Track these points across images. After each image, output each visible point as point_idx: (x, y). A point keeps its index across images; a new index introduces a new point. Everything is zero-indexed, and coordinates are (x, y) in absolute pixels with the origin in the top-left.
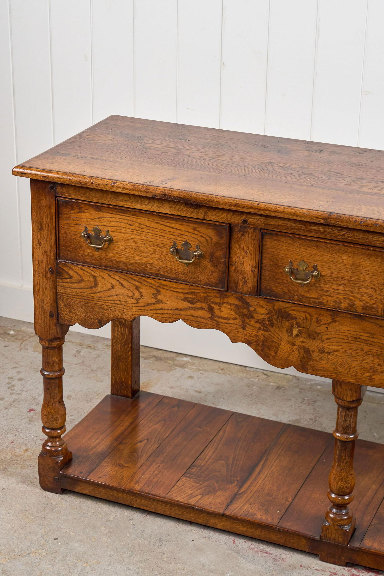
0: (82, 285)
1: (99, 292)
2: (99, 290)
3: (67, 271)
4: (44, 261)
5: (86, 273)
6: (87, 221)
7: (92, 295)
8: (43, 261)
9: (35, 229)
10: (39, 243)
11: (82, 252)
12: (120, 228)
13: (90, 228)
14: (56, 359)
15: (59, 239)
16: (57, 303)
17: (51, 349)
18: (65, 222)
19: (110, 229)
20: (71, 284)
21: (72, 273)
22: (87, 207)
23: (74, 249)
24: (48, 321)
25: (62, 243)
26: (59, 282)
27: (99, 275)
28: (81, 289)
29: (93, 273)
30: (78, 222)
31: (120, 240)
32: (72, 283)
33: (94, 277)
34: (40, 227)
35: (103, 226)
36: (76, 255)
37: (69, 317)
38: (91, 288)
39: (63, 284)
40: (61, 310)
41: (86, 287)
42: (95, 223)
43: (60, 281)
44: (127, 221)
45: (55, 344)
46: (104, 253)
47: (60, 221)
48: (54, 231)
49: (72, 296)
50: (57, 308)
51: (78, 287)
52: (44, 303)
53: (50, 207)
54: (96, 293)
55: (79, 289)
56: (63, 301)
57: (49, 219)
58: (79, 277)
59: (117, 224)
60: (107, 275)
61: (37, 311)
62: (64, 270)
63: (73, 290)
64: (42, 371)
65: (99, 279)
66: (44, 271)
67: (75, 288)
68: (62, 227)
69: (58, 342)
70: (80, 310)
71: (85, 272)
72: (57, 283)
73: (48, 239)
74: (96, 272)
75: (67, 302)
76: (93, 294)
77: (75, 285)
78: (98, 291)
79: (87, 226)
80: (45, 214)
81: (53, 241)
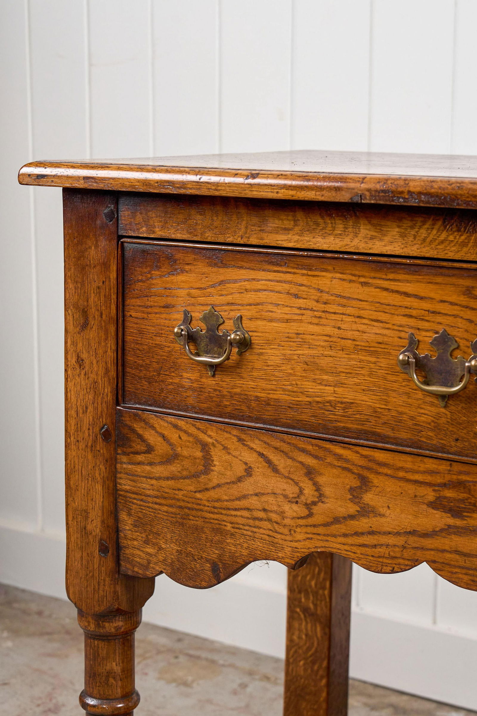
0: (174, 468)
1: (214, 488)
2: (215, 482)
3: (140, 431)
4: (90, 409)
5: (184, 437)
6: (189, 295)
7: (198, 495)
8: (87, 408)
9: (71, 328)
10: (80, 362)
11: (177, 380)
12: (270, 307)
13: (197, 315)
14: (115, 667)
15: (123, 350)
16: (116, 519)
17: (103, 640)
18: (138, 302)
19: (246, 313)
20: (148, 468)
21: (151, 437)
22: (190, 257)
23: (159, 374)
24: (96, 566)
25: (130, 358)
26: (121, 463)
27: (216, 440)
28: (172, 478)
29: (202, 436)
30: (170, 300)
31: (269, 342)
32: (151, 464)
33: (205, 447)
34: (82, 321)
35: (228, 304)
36: (162, 390)
37: (143, 555)
38: (195, 476)
39: (130, 467)
40: (126, 538)
41: (185, 473)
42: (210, 300)
43: (124, 459)
44: (286, 286)
45: (110, 627)
46: (228, 380)
47: (128, 302)
48: (112, 329)
49: (150, 499)
50: (117, 531)
51: (166, 474)
52: (87, 518)
53: (105, 265)
54: (207, 489)
55: (168, 479)
56: (129, 514)
57: (102, 298)
58: (169, 448)
59: (262, 296)
60: (235, 439)
61: (72, 539)
62: (134, 431)
63: (154, 482)
64: (82, 698)
65: (217, 454)
66: (89, 435)
67: (158, 479)
68: (131, 316)
69: (119, 623)
70: (169, 536)
71: (182, 434)
72: (118, 466)
73: (100, 351)
74: (209, 433)
75: (140, 515)
76: (200, 491)
77: (159, 470)
78: (211, 485)
79: (189, 309)
80: (95, 285)
81: (111, 354)
